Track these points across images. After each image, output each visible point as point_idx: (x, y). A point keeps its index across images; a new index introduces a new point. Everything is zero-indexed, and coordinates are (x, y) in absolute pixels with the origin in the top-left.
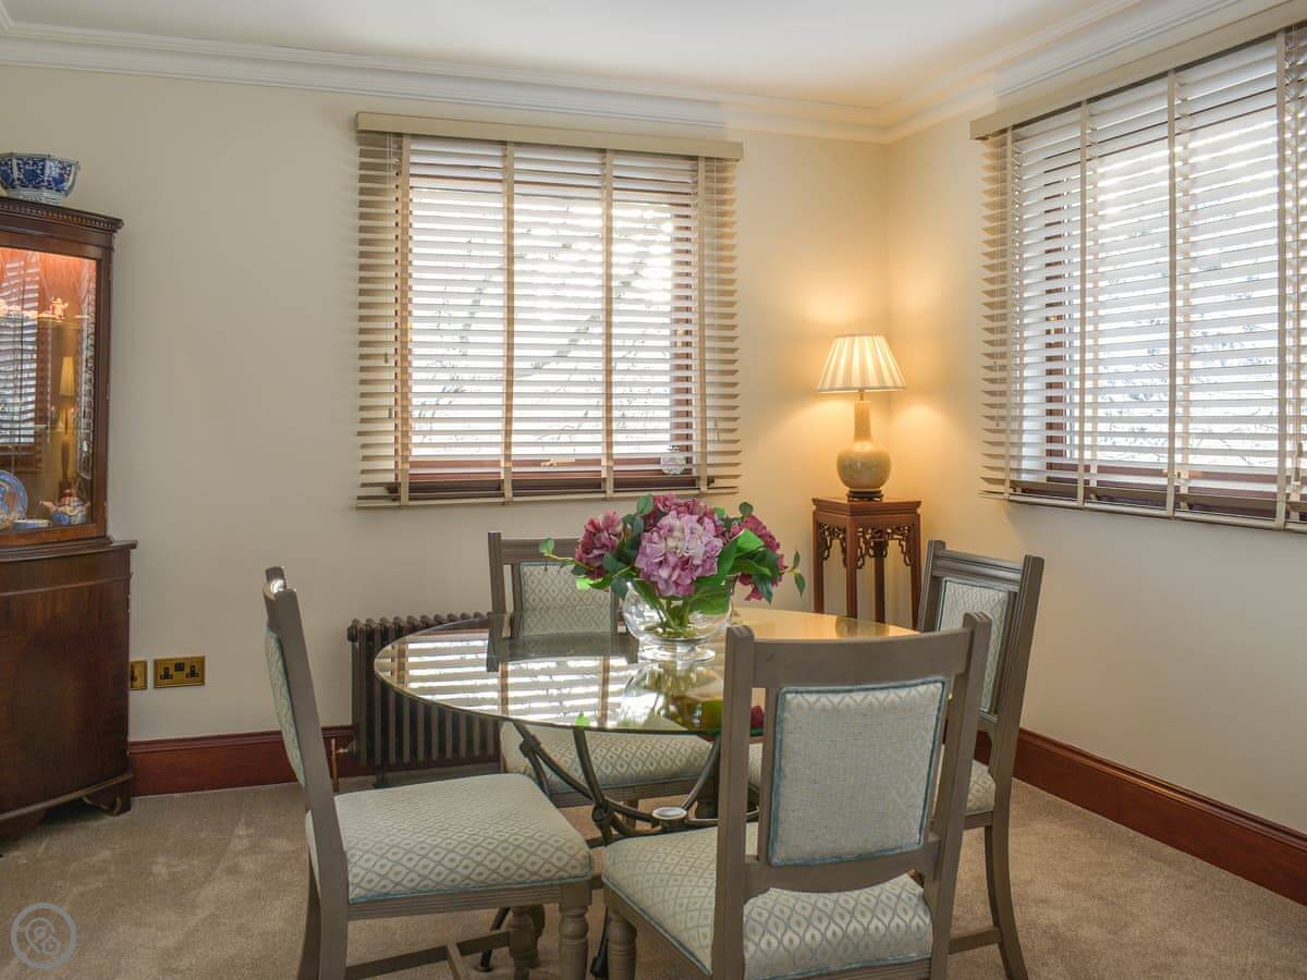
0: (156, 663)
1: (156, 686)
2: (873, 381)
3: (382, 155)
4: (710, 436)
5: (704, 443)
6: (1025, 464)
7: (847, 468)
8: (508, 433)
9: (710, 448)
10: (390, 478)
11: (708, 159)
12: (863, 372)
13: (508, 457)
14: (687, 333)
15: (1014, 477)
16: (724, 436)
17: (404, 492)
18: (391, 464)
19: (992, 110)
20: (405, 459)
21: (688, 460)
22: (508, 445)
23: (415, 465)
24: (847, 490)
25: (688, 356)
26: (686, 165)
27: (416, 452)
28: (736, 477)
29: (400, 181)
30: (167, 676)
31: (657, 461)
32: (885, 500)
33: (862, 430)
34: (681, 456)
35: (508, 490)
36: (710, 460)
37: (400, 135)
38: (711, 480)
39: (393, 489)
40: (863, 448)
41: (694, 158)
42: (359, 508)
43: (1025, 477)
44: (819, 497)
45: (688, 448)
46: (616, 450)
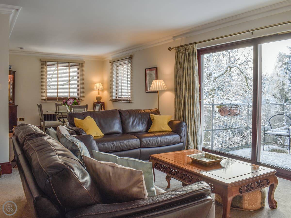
0: (19, 118)
1: (19, 121)
2: (99, 88)
3: (44, 63)
4: (81, 94)
5: (80, 95)
6: (113, 97)
7: (97, 98)
8: (58, 94)
9: (81, 96)
10: (44, 99)
11: (81, 63)
12: (98, 87)
13: (58, 97)
14: (79, 83)
15: (112, 99)
16: (83, 95)
17: (46, 100)
18: (45, 97)
19: (111, 60)
20: (46, 97)
21: (79, 97)
22: (58, 95)
23: (47, 97)
24: (97, 101)
25: (79, 85)
26: (79, 64)
27: (47, 96)
28: (84, 99)
29: (46, 66)
30: (20, 120)
31: (75, 97)
32: (101, 102)
33: (99, 94)
34: (78, 97)
35: (58, 100)
36: (81, 97)
37: (45, 61)
38: (81, 100)
39: (45, 100)
40: (99, 96)
41: (79, 63)
42: (41, 102)
43: (113, 99)
44: (94, 101)
45: (79, 96)
46: (70, 96)
